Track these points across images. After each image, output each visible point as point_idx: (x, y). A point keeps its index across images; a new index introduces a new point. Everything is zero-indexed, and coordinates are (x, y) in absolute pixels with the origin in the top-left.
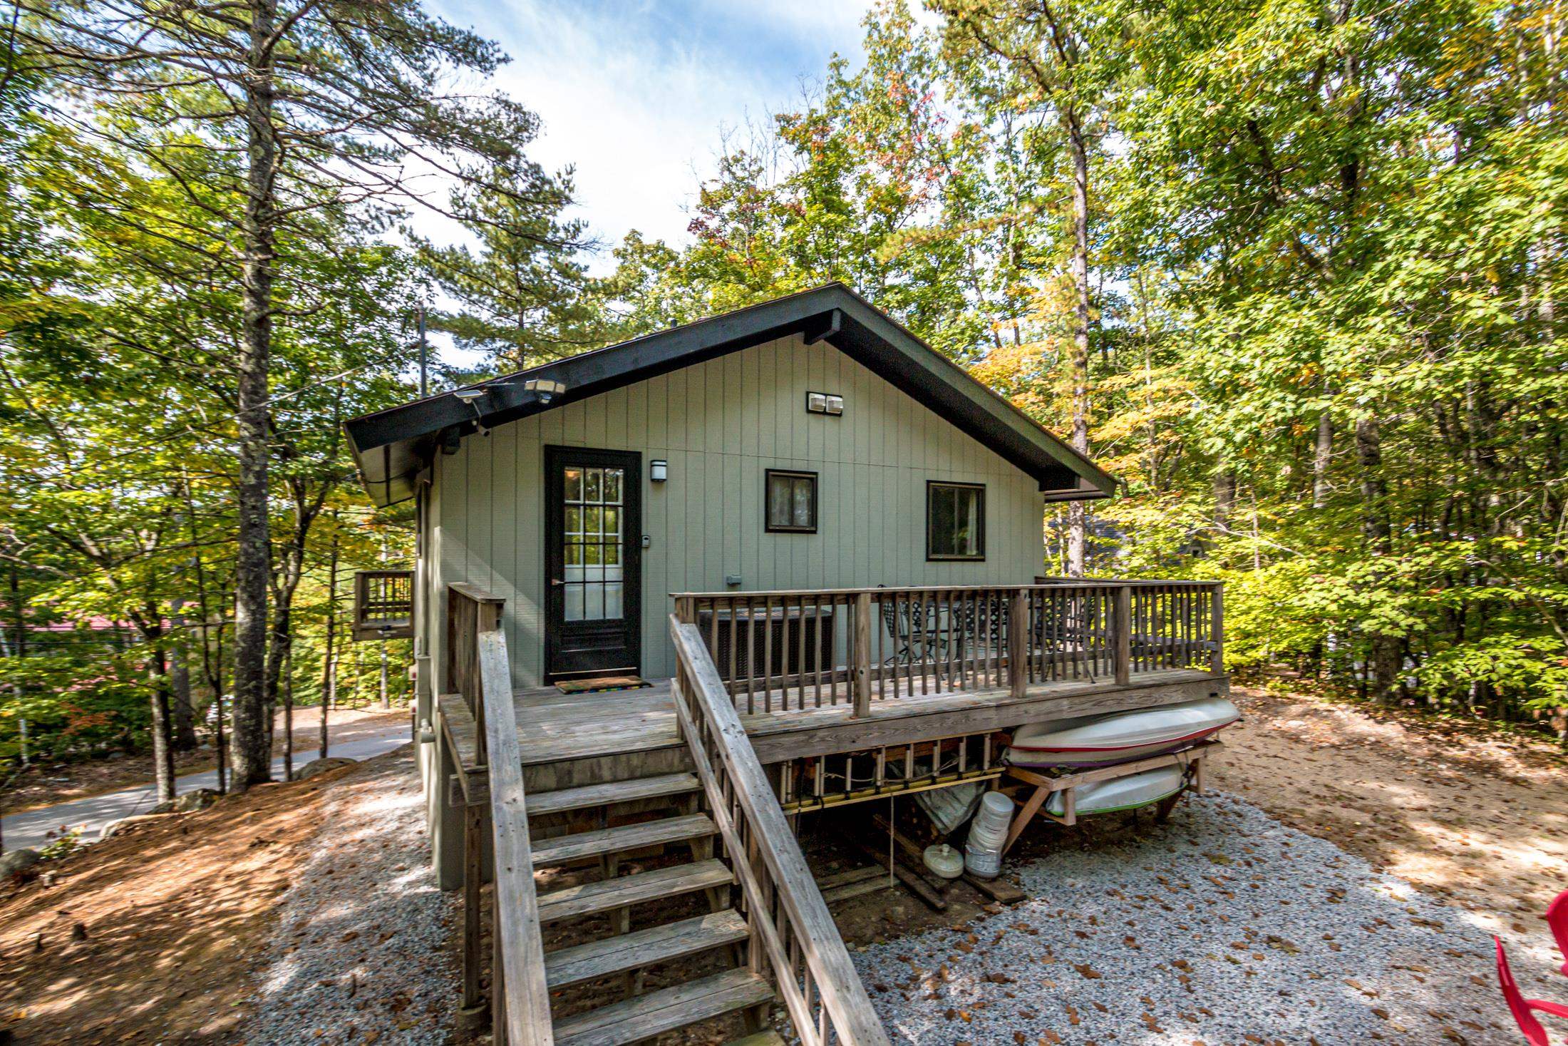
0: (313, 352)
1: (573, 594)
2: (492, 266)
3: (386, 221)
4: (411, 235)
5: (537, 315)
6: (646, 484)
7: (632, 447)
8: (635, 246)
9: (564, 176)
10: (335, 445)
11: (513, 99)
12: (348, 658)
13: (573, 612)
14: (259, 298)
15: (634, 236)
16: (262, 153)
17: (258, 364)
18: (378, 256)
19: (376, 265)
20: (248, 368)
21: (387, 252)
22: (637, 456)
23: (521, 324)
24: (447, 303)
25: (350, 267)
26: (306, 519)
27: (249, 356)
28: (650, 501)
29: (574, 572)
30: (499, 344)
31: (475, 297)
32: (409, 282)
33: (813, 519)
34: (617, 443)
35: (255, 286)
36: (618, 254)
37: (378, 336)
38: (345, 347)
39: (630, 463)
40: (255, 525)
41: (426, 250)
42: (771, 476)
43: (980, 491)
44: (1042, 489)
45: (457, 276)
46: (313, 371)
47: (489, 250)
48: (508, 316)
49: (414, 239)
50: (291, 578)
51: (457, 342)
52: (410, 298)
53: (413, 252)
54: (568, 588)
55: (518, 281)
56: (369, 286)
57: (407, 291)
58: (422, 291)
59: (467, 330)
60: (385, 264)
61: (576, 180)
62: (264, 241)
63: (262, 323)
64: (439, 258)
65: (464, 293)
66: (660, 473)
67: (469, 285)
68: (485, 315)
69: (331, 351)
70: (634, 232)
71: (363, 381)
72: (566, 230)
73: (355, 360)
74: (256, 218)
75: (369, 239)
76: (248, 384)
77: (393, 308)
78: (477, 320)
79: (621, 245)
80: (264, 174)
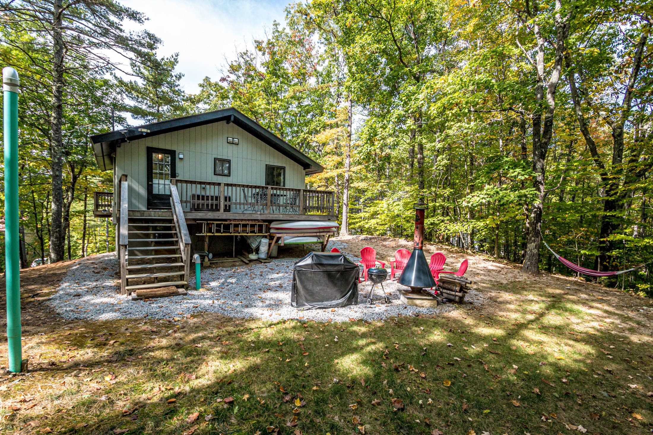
0: (77, 118)
1: (155, 187)
2: (146, 89)
3: (105, 71)
4: (115, 76)
5: (165, 108)
6: (177, 160)
7: (173, 148)
8: (207, 83)
9: (174, 57)
10: (86, 152)
11: (151, 32)
12: (92, 245)
13: (155, 191)
14: (58, 98)
15: (207, 79)
16: (59, 48)
17: (58, 121)
18: (102, 83)
19: (101, 86)
20: (55, 122)
21: (106, 82)
22: (175, 151)
23: (158, 111)
24: (129, 102)
25: (91, 87)
26: (75, 178)
27: (55, 118)
28: (178, 164)
29: (155, 181)
30: (150, 118)
31: (139, 100)
32: (114, 93)
33: (230, 173)
34: (168, 147)
35: (57, 94)
36: (201, 85)
37: (102, 112)
38: (89, 116)
39: (172, 153)
40: (57, 176)
41: (121, 82)
42: (215, 159)
43: (284, 168)
44: (304, 169)
45: (133, 92)
46: (77, 125)
47: (145, 83)
48: (153, 107)
49: (116, 77)
50: (70, 199)
51: (133, 116)
52: (114, 99)
53: (116, 82)
54: (154, 185)
55: (157, 95)
56: (99, 94)
57: (113, 97)
58: (119, 97)
59: (136, 112)
60: (105, 86)
61: (179, 59)
62: (60, 79)
63: (59, 107)
64: (126, 85)
65: (136, 99)
66: (181, 156)
67: (137, 96)
68: (144, 107)
69: (84, 118)
70: (207, 77)
71: (96, 129)
72: (176, 77)
73: (94, 121)
74: (57, 70)
75: (98, 77)
76: (55, 128)
77: (108, 102)
78: (140, 109)
79: (202, 82)
80: (60, 55)
